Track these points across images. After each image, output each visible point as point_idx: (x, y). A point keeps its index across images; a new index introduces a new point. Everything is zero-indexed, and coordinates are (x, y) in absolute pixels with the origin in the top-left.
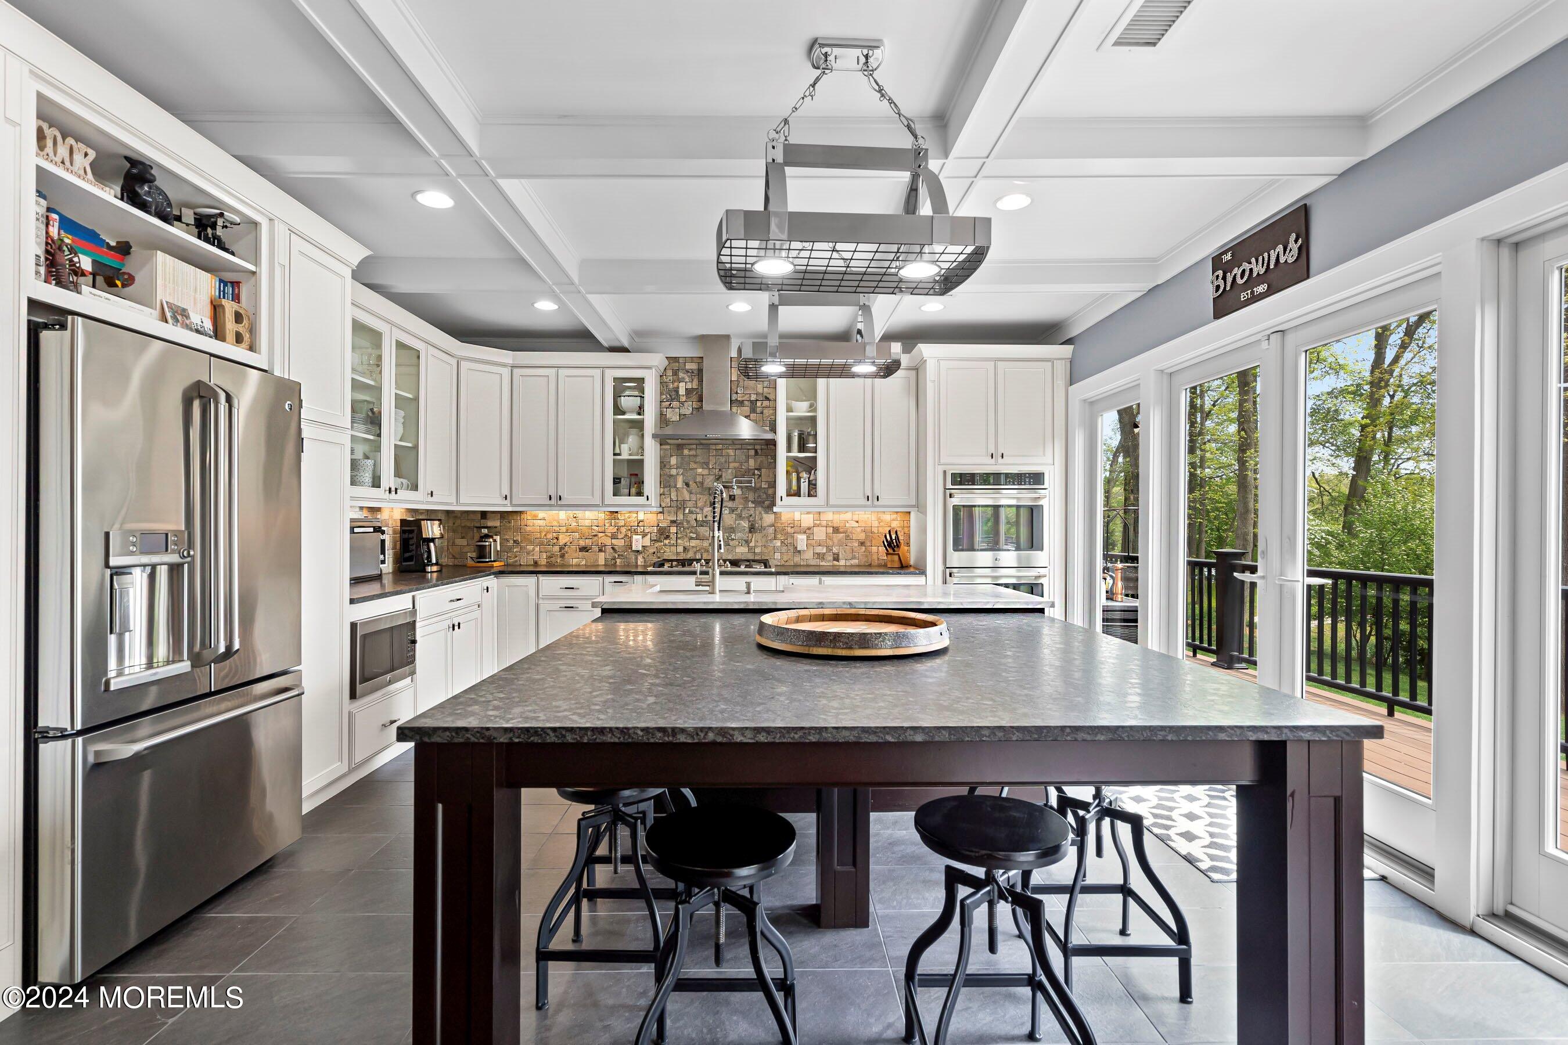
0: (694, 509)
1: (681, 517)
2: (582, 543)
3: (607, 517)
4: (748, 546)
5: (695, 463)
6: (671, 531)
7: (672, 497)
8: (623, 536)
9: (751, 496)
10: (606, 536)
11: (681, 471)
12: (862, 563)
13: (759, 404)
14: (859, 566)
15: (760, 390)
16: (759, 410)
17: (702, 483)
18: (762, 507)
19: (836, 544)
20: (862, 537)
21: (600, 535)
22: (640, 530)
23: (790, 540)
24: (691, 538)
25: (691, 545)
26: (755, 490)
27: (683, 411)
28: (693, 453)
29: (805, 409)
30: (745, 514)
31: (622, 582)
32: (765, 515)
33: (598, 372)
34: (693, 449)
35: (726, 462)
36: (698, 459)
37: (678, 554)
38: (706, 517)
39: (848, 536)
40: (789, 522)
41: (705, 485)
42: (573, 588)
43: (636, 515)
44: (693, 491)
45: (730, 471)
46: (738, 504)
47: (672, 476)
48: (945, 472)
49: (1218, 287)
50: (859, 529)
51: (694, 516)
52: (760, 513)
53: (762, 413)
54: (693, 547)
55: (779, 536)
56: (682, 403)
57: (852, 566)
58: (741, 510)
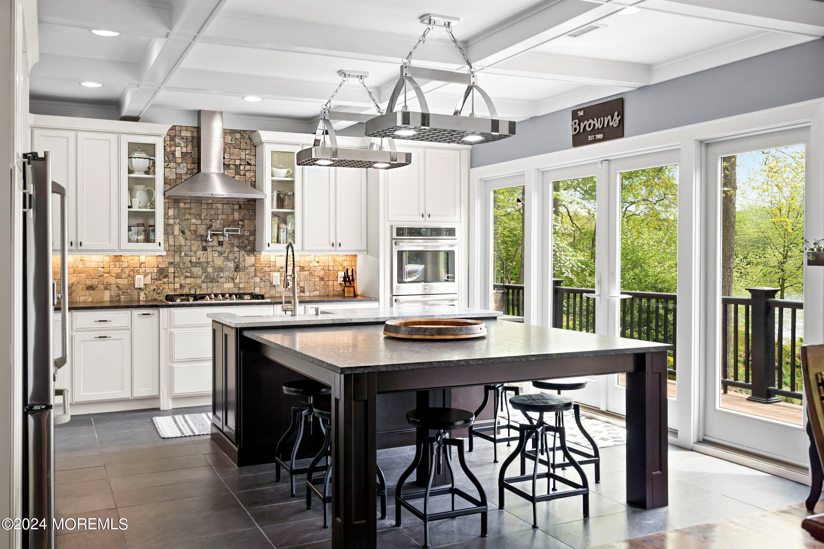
0: (189, 253)
1: (177, 259)
2: (89, 283)
3: (112, 260)
4: (234, 283)
5: (190, 214)
6: (169, 271)
7: (170, 243)
8: (126, 276)
9: (236, 242)
10: (111, 276)
11: (178, 221)
12: (322, 294)
13: (242, 167)
14: (319, 296)
15: (243, 157)
16: (242, 173)
17: (196, 231)
18: (245, 251)
19: (302, 279)
20: (322, 273)
21: (106, 275)
22: (141, 270)
23: (267, 277)
24: (187, 277)
25: (186, 282)
26: (239, 237)
27: (179, 171)
28: (188, 206)
29: (283, 175)
30: (231, 256)
31: (149, 314)
32: (247, 258)
33: (115, 136)
34: (188, 203)
35: (215, 214)
36: (192, 211)
37: (175, 290)
38: (199, 259)
39: (311, 273)
40: (266, 263)
41: (198, 233)
42: (106, 321)
43: (138, 258)
44: (188, 238)
45: (219, 221)
46: (226, 248)
47: (170, 225)
48: (392, 227)
49: (575, 129)
50: (319, 268)
51: (189, 259)
52: (243, 256)
53: (245, 175)
54: (188, 284)
55: (258, 274)
56: (179, 164)
57: (314, 296)
58: (228, 254)
